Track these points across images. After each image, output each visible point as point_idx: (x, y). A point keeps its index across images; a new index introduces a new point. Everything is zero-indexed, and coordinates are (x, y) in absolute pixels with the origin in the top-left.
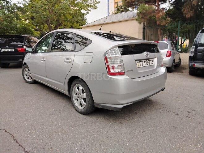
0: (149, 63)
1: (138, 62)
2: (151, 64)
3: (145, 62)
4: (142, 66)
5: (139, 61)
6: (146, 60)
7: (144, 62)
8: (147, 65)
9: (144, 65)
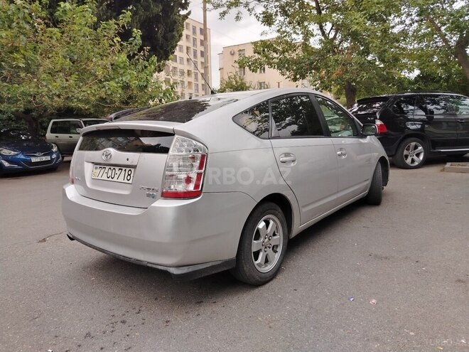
0: (116, 176)
1: (96, 168)
2: (121, 179)
3: (110, 171)
4: (99, 178)
5: (98, 166)
6: (112, 168)
7: (106, 171)
8: (110, 179)
9: (105, 177)
